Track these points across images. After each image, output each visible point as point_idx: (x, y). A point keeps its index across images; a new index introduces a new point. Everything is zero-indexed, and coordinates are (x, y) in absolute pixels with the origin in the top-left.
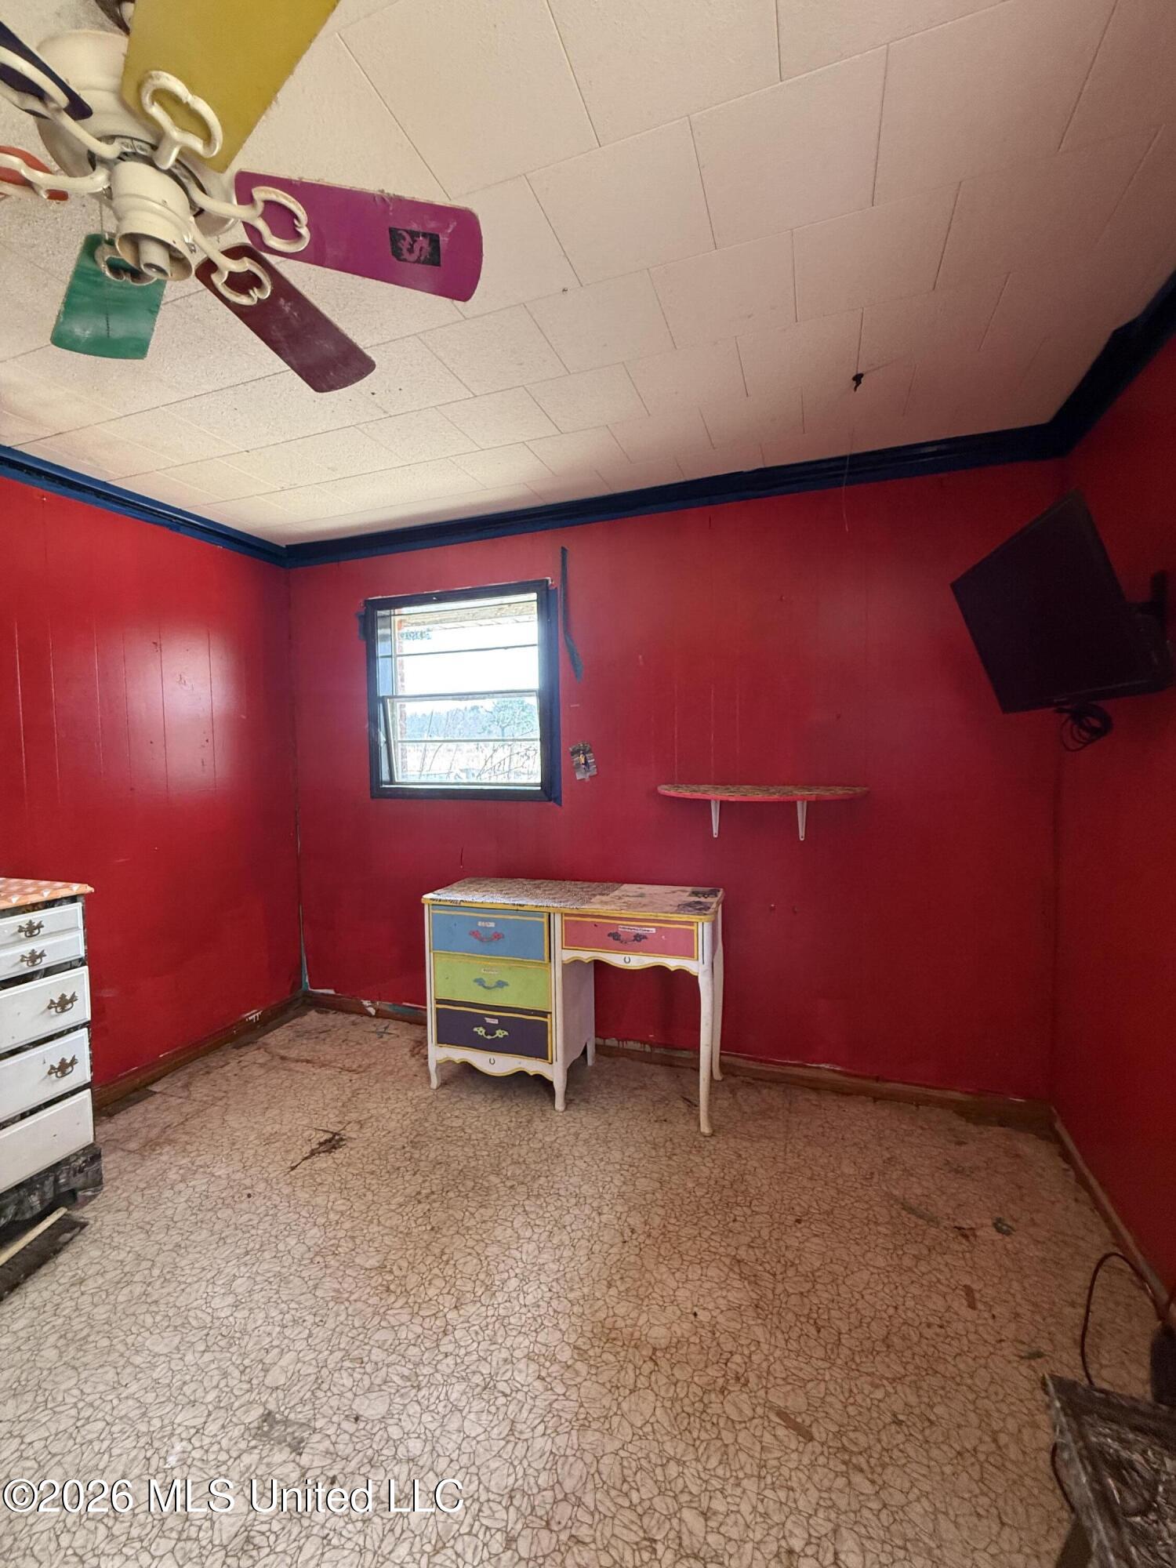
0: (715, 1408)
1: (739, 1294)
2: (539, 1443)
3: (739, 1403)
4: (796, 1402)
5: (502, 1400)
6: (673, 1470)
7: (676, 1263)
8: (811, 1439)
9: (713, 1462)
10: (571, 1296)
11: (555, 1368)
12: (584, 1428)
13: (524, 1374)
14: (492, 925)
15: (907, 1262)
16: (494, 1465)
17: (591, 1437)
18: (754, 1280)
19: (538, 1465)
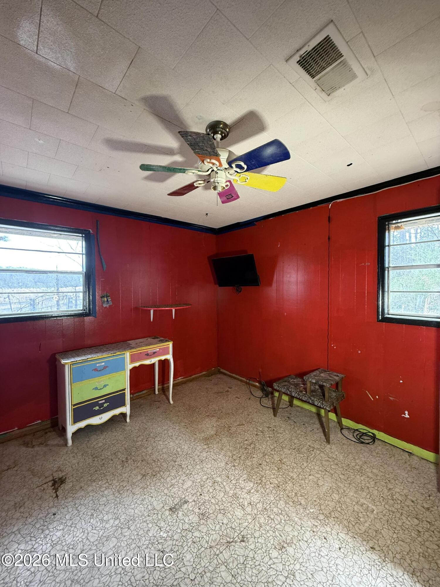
0: (232, 432)
1: (215, 419)
2: (220, 457)
3: (233, 429)
4: (238, 423)
5: (207, 460)
6: (238, 441)
7: (200, 423)
8: (244, 425)
9: (240, 436)
10: (192, 441)
11: (207, 449)
12: (222, 449)
13: (204, 454)
14: (103, 364)
15: (227, 399)
16: (219, 465)
17: (225, 449)
18: (213, 416)
19: (224, 458)
